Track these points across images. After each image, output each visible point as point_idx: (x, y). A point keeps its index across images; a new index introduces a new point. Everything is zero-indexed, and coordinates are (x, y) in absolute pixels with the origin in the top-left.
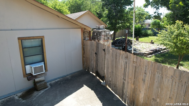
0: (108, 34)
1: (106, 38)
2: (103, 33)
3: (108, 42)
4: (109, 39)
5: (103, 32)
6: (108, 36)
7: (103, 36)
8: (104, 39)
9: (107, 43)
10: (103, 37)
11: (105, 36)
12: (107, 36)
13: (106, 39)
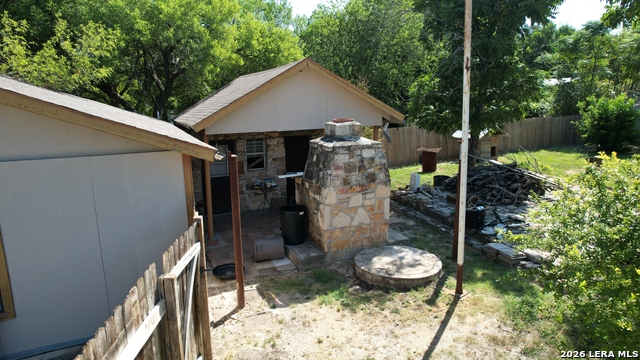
0: (372, 159)
1: (355, 177)
2: (342, 159)
3: (368, 196)
4: (373, 181)
5: (341, 151)
6: (372, 170)
7: (337, 168)
8: (346, 182)
9: (364, 199)
10: (341, 173)
11: (349, 168)
12: (362, 167)
13: (353, 182)
